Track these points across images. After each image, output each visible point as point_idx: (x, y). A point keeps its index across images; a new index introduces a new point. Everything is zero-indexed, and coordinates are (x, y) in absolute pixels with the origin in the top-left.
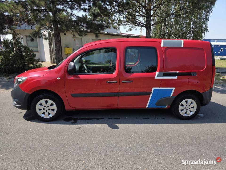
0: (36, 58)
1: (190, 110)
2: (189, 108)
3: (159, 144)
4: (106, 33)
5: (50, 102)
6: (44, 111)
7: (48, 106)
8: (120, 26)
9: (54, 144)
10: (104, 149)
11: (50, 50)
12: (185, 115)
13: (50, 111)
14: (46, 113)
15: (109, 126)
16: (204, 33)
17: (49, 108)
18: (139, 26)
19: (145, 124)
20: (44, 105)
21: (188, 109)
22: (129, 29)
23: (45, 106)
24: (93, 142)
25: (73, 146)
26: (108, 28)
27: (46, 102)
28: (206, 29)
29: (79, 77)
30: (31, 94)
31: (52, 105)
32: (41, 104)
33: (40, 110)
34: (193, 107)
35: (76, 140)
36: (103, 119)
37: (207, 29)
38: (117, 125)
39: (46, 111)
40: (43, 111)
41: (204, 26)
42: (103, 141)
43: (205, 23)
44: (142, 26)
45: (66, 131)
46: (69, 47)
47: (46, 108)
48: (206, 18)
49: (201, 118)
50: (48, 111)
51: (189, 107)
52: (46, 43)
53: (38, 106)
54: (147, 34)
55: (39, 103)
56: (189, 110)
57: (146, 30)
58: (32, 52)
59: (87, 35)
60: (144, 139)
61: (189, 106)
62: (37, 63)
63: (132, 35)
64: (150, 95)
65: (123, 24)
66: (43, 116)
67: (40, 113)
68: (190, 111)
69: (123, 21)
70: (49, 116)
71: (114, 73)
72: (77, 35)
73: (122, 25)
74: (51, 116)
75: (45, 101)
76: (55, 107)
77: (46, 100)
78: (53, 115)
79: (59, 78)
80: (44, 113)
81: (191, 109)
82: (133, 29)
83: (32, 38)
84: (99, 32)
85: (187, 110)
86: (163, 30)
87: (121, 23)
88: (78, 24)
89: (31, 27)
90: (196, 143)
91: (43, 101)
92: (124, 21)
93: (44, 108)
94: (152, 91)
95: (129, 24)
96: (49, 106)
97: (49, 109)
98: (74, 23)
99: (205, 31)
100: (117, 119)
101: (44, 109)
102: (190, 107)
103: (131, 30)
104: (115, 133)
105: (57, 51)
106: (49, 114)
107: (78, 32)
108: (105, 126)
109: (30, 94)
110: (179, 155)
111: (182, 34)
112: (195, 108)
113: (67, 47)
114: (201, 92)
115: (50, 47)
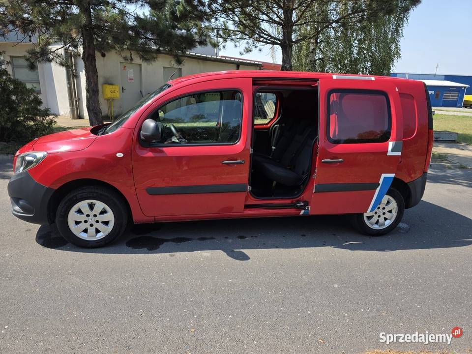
0: (42, 108)
1: (385, 216)
2: (384, 214)
3: (336, 286)
4: (192, 55)
5: (100, 205)
6: (87, 225)
7: (95, 216)
8: (226, 41)
9: (120, 297)
10: (228, 302)
11: (70, 89)
12: (376, 227)
13: (100, 226)
14: (92, 230)
15: (228, 255)
16: (393, 61)
17: (96, 219)
18: (267, 43)
19: (301, 248)
20: (85, 214)
21: (381, 214)
22: (246, 48)
23: (88, 216)
24: (201, 288)
25: (162, 298)
26: (203, 46)
27: (91, 207)
28: (397, 54)
29: (162, 152)
30: (56, 190)
31: (104, 212)
32: (79, 211)
33: (77, 223)
34: (390, 211)
35: (166, 285)
36: (212, 238)
37: (399, 54)
38: (245, 251)
39: (92, 225)
40: (83, 226)
41: (393, 47)
42: (224, 287)
43: (394, 41)
44: (274, 43)
45: (139, 267)
46: (112, 84)
47: (91, 220)
48: (397, 31)
49: (403, 232)
50: (96, 225)
51: (384, 211)
52: (59, 73)
53: (72, 216)
54: (283, 61)
55: (75, 208)
56: (382, 217)
57: (282, 51)
58: (32, 94)
59: (158, 59)
60: (304, 277)
61: (384, 208)
62: (43, 119)
63: (246, 61)
64: (375, 189)
65: (233, 37)
66: (84, 236)
67: (76, 230)
68: (386, 219)
69: (233, 31)
70: (97, 236)
71: (238, 143)
72: (139, 58)
73: (232, 39)
74: (100, 236)
75: (88, 204)
76: (110, 216)
77: (90, 201)
78: (107, 234)
79: (120, 155)
80: (86, 231)
81: (388, 215)
82: (253, 48)
83: (30, 62)
84: (184, 53)
85: (379, 216)
86: (312, 52)
87: (229, 36)
88: (138, 34)
89: (30, 37)
90: (404, 282)
91: (83, 205)
92: (236, 31)
93: (87, 219)
94: (381, 182)
95: (245, 39)
96: (98, 214)
97: (97, 222)
98: (130, 32)
99: (394, 57)
100: (242, 237)
101: (86, 222)
102: (386, 211)
103: (248, 50)
104: (243, 269)
105: (91, 91)
106: (97, 231)
107: (141, 53)
108: (220, 254)
109: (56, 188)
110: (378, 306)
111: (351, 61)
112: (395, 213)
113: (108, 82)
114: (406, 182)
115: (69, 83)
